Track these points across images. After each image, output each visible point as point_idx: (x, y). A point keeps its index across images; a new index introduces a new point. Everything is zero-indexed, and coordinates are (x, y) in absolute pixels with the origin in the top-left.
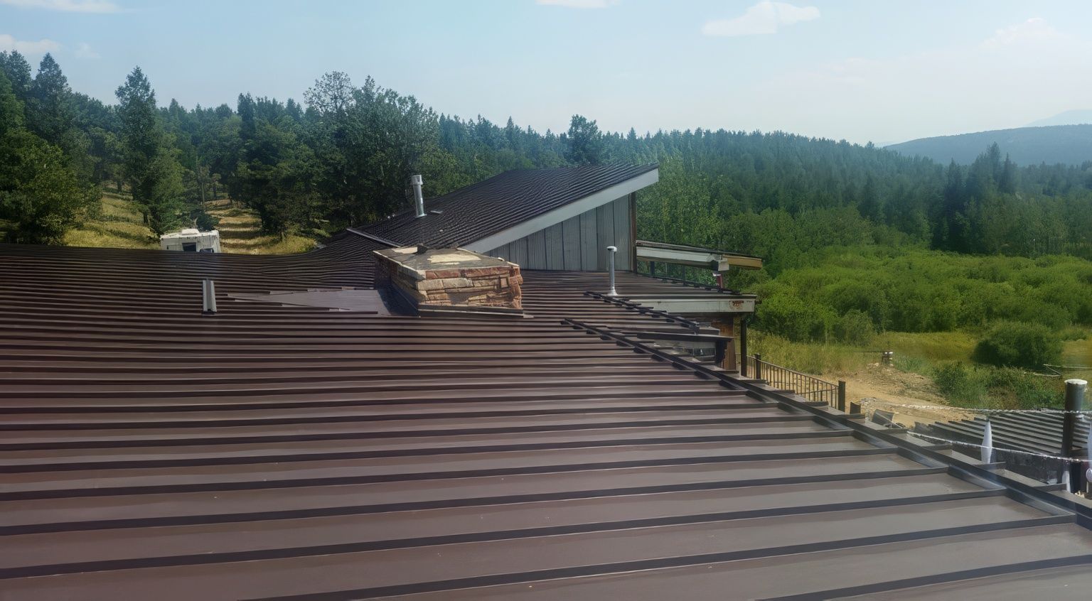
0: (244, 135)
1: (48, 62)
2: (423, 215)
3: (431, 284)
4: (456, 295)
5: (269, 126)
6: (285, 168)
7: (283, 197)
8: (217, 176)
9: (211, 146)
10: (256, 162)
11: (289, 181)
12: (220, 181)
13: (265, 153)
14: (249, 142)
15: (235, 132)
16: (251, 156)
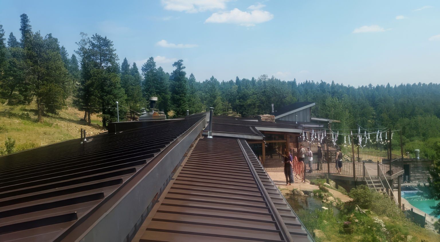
0: (238, 92)
1: (192, 75)
2: (273, 112)
3: (263, 118)
4: (266, 119)
5: (246, 90)
6: (249, 102)
7: (248, 110)
8: (230, 104)
9: (228, 95)
10: (241, 100)
11: (250, 105)
12: (231, 105)
13: (244, 97)
14: (240, 94)
15: (235, 91)
16: (239, 98)
